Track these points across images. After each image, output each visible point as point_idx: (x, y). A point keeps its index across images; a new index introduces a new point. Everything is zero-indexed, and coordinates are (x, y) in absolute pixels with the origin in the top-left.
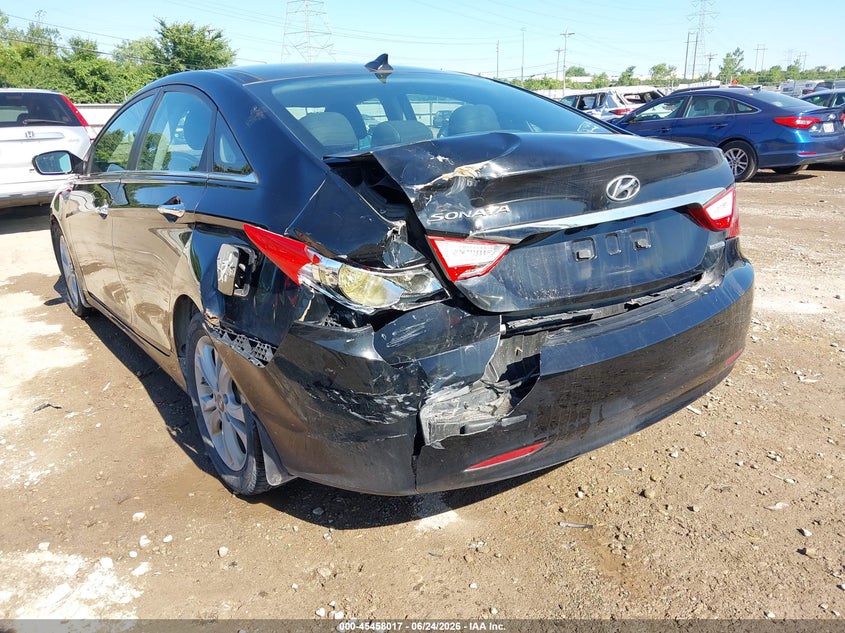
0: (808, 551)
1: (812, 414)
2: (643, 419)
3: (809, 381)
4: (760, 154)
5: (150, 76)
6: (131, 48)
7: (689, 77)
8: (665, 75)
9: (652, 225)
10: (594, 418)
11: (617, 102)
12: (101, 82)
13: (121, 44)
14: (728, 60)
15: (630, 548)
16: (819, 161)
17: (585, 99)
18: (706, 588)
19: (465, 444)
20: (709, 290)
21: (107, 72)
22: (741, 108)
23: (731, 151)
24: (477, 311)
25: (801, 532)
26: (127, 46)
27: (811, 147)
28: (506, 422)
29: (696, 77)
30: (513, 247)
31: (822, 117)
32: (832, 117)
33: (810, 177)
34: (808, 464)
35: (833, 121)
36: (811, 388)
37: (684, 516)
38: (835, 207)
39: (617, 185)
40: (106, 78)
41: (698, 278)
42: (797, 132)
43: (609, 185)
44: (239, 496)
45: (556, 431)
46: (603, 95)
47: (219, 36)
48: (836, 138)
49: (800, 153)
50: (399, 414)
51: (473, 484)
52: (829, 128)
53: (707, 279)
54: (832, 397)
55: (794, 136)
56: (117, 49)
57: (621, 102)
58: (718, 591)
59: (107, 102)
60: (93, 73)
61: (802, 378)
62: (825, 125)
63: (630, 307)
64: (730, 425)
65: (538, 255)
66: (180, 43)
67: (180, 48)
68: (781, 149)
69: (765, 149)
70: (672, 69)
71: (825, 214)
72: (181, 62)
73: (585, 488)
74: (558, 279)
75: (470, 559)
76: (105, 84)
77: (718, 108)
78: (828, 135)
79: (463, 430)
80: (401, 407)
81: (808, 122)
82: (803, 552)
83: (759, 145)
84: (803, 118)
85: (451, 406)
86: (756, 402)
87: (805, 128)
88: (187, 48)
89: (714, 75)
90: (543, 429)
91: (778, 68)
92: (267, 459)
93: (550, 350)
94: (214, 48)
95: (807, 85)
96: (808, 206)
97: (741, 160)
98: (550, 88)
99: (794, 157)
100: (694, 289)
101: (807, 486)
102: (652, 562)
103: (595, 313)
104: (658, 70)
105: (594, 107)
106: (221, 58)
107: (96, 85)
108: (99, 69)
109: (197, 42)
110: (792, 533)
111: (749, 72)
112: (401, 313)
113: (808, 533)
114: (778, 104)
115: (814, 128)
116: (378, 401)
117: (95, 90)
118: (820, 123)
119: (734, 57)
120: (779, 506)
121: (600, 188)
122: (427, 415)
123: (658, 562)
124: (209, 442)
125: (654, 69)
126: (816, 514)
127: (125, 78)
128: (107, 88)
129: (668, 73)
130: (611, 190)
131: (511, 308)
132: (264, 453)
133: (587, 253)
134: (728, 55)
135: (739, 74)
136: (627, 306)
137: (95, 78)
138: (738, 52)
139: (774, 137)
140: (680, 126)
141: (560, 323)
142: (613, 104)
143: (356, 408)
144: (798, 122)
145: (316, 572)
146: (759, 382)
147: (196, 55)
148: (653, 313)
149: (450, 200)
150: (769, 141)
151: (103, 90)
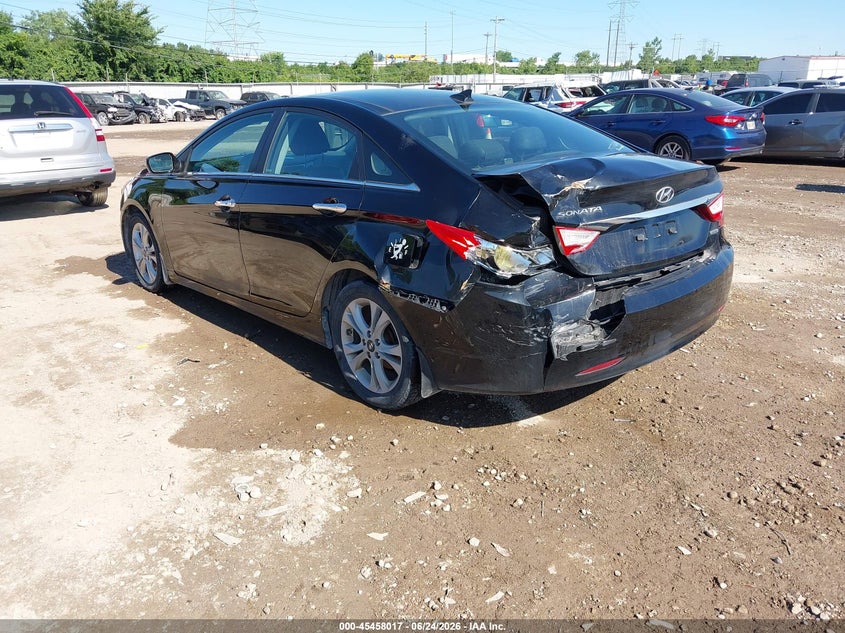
0: (774, 427)
1: (764, 350)
2: (674, 345)
3: (759, 329)
4: (694, 148)
5: (71, 52)
6: (41, 20)
7: (611, 64)
8: (589, 62)
9: (678, 219)
10: (650, 342)
11: (562, 95)
12: (19, 58)
13: (30, 15)
14: (648, 49)
15: (663, 431)
16: (743, 155)
17: (531, 92)
18: (715, 448)
19: (579, 357)
20: (710, 261)
21: (25, 48)
22: (677, 107)
23: (668, 144)
24: (577, 275)
25: (769, 418)
26: (37, 18)
27: (736, 143)
28: (605, 343)
29: (618, 64)
30: (602, 232)
31: (745, 116)
32: (754, 115)
33: (735, 168)
34: (767, 381)
35: (755, 119)
36: (761, 334)
37: (693, 413)
38: (759, 197)
39: (663, 193)
40: (24, 54)
41: (701, 254)
42: (725, 129)
43: (658, 193)
44: (385, 411)
45: (630, 350)
46: (549, 89)
47: (145, 12)
48: (756, 134)
49: (728, 149)
50: (538, 339)
51: (578, 385)
52: (751, 125)
53: (707, 254)
54: (776, 340)
55: (722, 133)
56: (25, 20)
57: (566, 96)
58: (723, 449)
59: (26, 78)
60: (10, 48)
61: (754, 328)
62: (748, 123)
63: (664, 273)
64: (712, 360)
65: (615, 237)
66: (104, 19)
67: (105, 24)
68: (711, 144)
69: (697, 143)
70: (596, 56)
71: (751, 203)
72: (105, 39)
73: (624, 399)
74: (625, 254)
75: (563, 440)
76: (22, 59)
77: (656, 106)
78: (752, 132)
79: (579, 348)
80: (539, 336)
81: (735, 121)
82: (771, 428)
83: (692, 141)
84: (731, 117)
85: (569, 335)
86: (726, 344)
87: (731, 126)
88: (111, 24)
89: (635, 64)
90: (624, 348)
91: (694, 57)
92: (424, 379)
93: (629, 298)
94: (139, 25)
95: (721, 76)
96: (737, 195)
97: (677, 153)
98: (480, 73)
99: (722, 152)
100: (701, 260)
101: (767, 394)
102: (680, 438)
103: (644, 276)
104: (582, 56)
105: (541, 99)
106: (148, 35)
107: (13, 61)
108: (15, 44)
109: (122, 17)
110: (762, 418)
111: (667, 60)
112: (529, 277)
113: (773, 418)
114: (708, 103)
115: (739, 126)
116: (526, 331)
117: (12, 65)
118: (743, 121)
119: (653, 46)
120: (752, 404)
121: (652, 196)
122: (555, 341)
123: (684, 437)
124: (352, 376)
125: (578, 55)
126: (776, 409)
127: (45, 54)
128: (26, 64)
129: (590, 60)
130: (659, 196)
131: (599, 272)
132: (422, 374)
133: (642, 237)
134: (647, 45)
135: (657, 62)
136: (662, 272)
137: (12, 54)
138: (656, 41)
139: (706, 133)
140: (623, 121)
141: (624, 282)
142: (558, 97)
143: (512, 337)
144: (726, 120)
145: (464, 451)
146: (725, 331)
147: (121, 31)
148: (681, 276)
149: (567, 204)
150: (702, 136)
151: (21, 66)
